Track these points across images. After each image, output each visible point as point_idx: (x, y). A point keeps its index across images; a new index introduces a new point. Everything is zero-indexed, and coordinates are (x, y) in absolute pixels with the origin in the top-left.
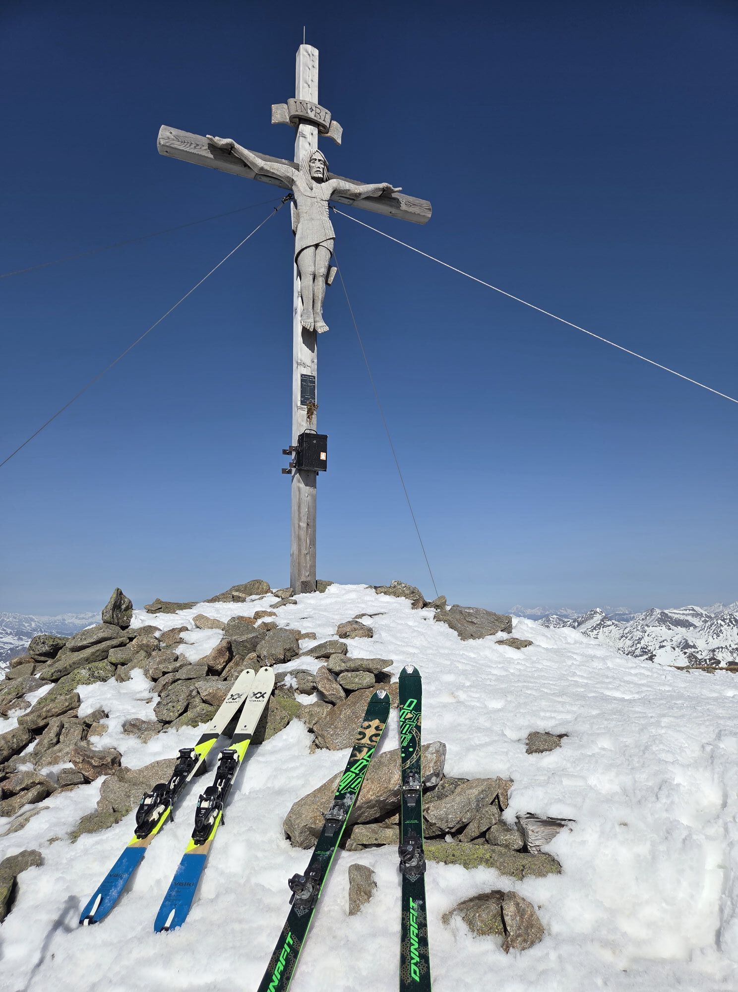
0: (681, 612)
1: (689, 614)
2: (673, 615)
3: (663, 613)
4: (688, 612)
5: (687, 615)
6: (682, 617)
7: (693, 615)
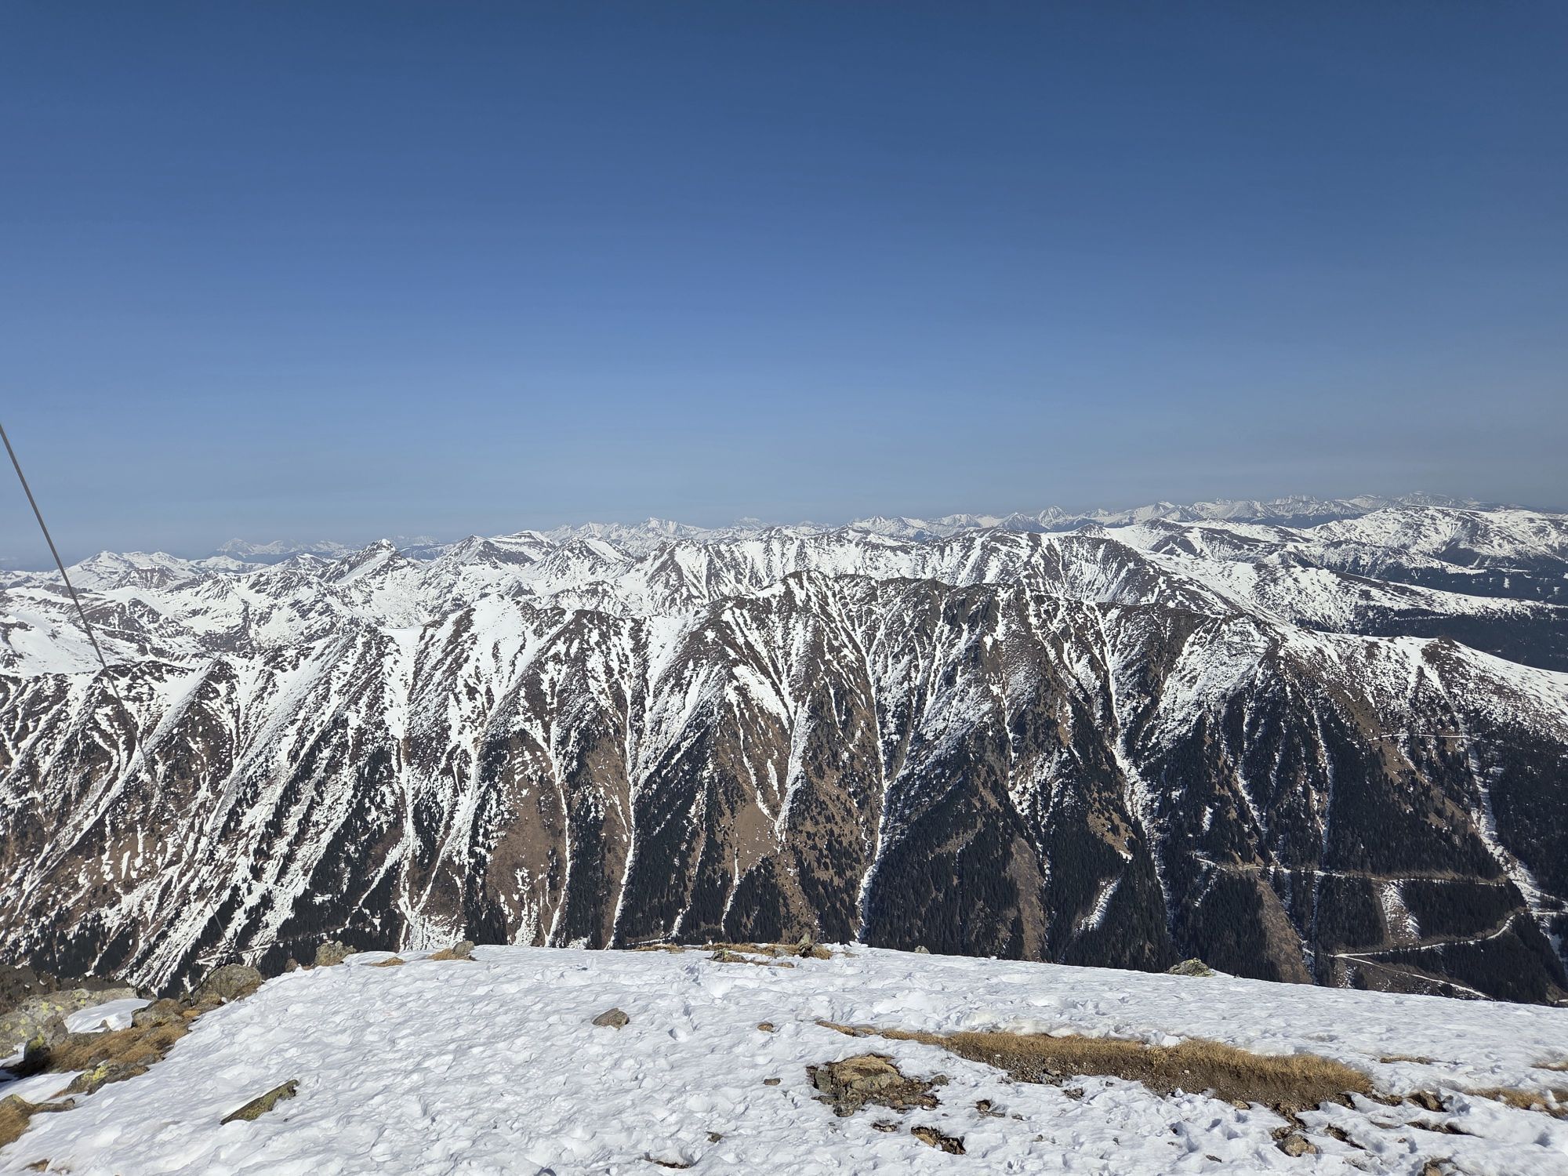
0: (513, 541)
1: (524, 544)
2: (502, 545)
3: (487, 544)
4: (523, 540)
5: (521, 544)
6: (514, 549)
7: (530, 545)
